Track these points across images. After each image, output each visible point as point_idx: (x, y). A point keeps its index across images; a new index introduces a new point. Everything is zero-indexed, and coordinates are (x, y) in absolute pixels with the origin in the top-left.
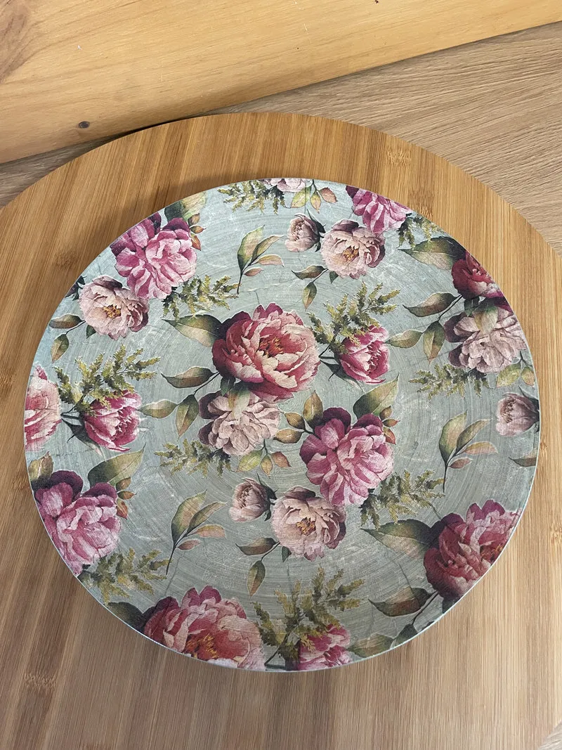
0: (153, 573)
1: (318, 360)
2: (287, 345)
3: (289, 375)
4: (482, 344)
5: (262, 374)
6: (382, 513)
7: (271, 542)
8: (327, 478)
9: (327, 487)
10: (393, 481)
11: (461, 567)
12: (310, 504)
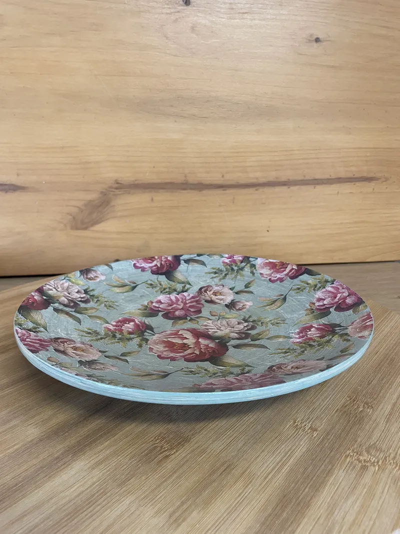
1: (156, 335)
2: (171, 346)
3: (181, 335)
4: (69, 294)
5: (198, 339)
6: (179, 287)
7: (237, 293)
8: (194, 304)
9: (197, 301)
10: (165, 293)
11: (165, 261)
12: (210, 299)
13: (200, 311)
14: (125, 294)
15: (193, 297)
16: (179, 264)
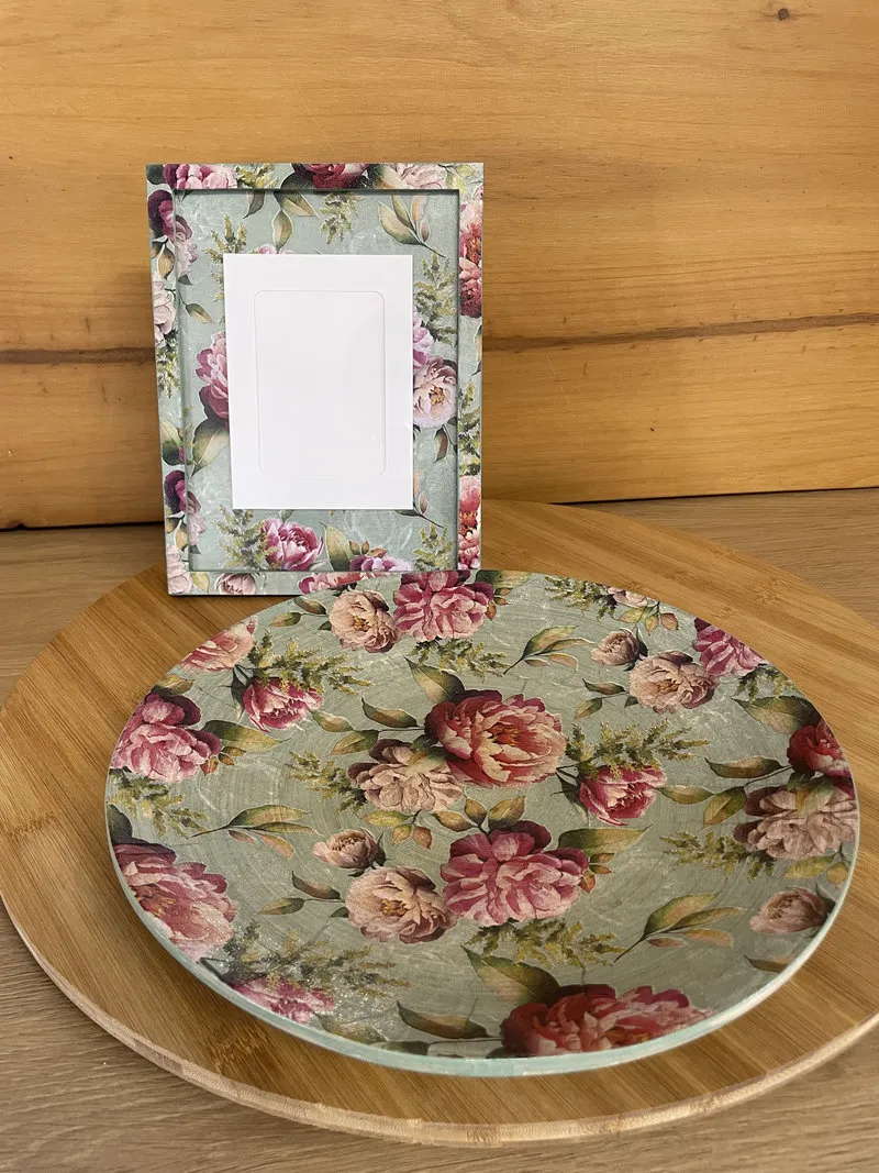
0: (181, 826)
1: (553, 770)
2: (525, 740)
3: (504, 768)
4: (792, 825)
5: (473, 753)
6: (506, 946)
7: (335, 895)
8: (465, 882)
9: (457, 890)
10: (552, 925)
11: (564, 1033)
12: (419, 892)
13: (458, 850)
14: (667, 900)
15: (467, 905)
16: (505, 1025)
